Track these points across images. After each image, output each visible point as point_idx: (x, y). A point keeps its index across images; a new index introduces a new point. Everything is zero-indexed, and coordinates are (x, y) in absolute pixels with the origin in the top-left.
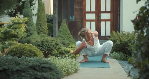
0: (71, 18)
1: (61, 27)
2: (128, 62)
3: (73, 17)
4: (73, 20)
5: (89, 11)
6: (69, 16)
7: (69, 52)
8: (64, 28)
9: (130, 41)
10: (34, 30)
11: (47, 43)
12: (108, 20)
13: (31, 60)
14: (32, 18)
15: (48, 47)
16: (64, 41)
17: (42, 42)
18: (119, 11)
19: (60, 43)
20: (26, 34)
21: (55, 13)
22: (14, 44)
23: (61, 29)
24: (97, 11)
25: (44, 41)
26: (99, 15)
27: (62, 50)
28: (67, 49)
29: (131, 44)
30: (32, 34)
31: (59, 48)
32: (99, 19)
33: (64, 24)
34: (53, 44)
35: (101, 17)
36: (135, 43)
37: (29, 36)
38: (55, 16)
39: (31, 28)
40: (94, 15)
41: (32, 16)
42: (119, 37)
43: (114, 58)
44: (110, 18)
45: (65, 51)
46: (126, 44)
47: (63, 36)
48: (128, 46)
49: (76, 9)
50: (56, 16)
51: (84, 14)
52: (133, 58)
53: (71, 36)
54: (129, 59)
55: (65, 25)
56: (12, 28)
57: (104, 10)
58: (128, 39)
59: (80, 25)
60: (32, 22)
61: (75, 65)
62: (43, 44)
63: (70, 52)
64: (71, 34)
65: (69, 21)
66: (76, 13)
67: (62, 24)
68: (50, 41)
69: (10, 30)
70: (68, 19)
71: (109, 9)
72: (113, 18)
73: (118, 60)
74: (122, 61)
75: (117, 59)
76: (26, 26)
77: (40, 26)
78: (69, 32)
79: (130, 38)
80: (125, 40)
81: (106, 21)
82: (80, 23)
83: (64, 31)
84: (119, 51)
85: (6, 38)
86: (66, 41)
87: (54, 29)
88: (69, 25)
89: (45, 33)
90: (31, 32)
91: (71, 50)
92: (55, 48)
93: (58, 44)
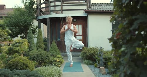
0: (58, 39)
1: (52, 44)
2: (94, 66)
4: (60, 40)
7: (56, 61)
8: (54, 45)
9: (95, 53)
10: (35, 47)
11: (41, 56)
13: (21, 73)
14: (33, 39)
15: (41, 58)
16: (53, 53)
17: (37, 55)
18: (87, 35)
19: (49, 56)
20: (28, 49)
22: (17, 57)
23: (52, 46)
25: (39, 54)
26: (75, 37)
27: (51, 60)
28: (55, 59)
29: (96, 55)
30: (33, 49)
31: (49, 59)
34: (45, 56)
36: (99, 54)
37: (31, 51)
39: (32, 45)
41: (33, 38)
42: (88, 50)
43: (85, 64)
44: (81, 39)
45: (53, 60)
46: (93, 55)
47: (53, 50)
48: (94, 56)
49: (61, 34)
50: (49, 38)
52: (97, 63)
53: (58, 50)
54: (95, 64)
55: (54, 43)
56: (14, 46)
57: (78, 34)
58: (94, 52)
60: (33, 42)
61: (59, 72)
62: (38, 57)
64: (59, 49)
65: (57, 41)
66: (61, 36)
67: (53, 43)
68: (42, 55)
69: (13, 48)
70: (56, 39)
71: (81, 34)
74: (91, 66)
75: (87, 65)
76: (29, 44)
77: (39, 44)
78: (57, 48)
79: (95, 50)
80: (92, 52)
83: (54, 47)
84: (88, 59)
85: (11, 53)
86: (55, 54)
87: (48, 46)
88: (57, 43)
89: (42, 49)
90: (32, 48)
91: (57, 59)
92: (46, 59)
93: (48, 56)
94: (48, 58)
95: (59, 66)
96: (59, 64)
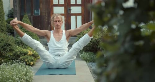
0: (36, 12)
3: (38, 11)
4: (38, 14)
5: (57, 3)
6: (34, 10)
7: (26, 54)
12: (79, 14)
21: (16, 6)
24: (66, 5)
26: (69, 8)
27: (17, 52)
28: (24, 50)
31: (11, 50)
32: (68, 13)
33: (26, 19)
35: (70, 11)
38: (16, 9)
40: (63, 8)
44: (81, 13)
45: (20, 53)
49: (41, 2)
51: (51, 7)
57: (75, 3)
59: (47, 20)
61: (26, 75)
63: (28, 54)
65: (34, 15)
66: (41, 6)
67: (24, 18)
70: (32, 12)
71: (79, 2)
72: (85, 12)
73: (88, 62)
75: (86, 61)
81: (76, 15)
82: (46, 18)
88: (33, 19)
91: (29, 51)
92: (5, 49)
93: (9, 45)
94: (8, 48)
95: (32, 63)
96: (32, 60)
